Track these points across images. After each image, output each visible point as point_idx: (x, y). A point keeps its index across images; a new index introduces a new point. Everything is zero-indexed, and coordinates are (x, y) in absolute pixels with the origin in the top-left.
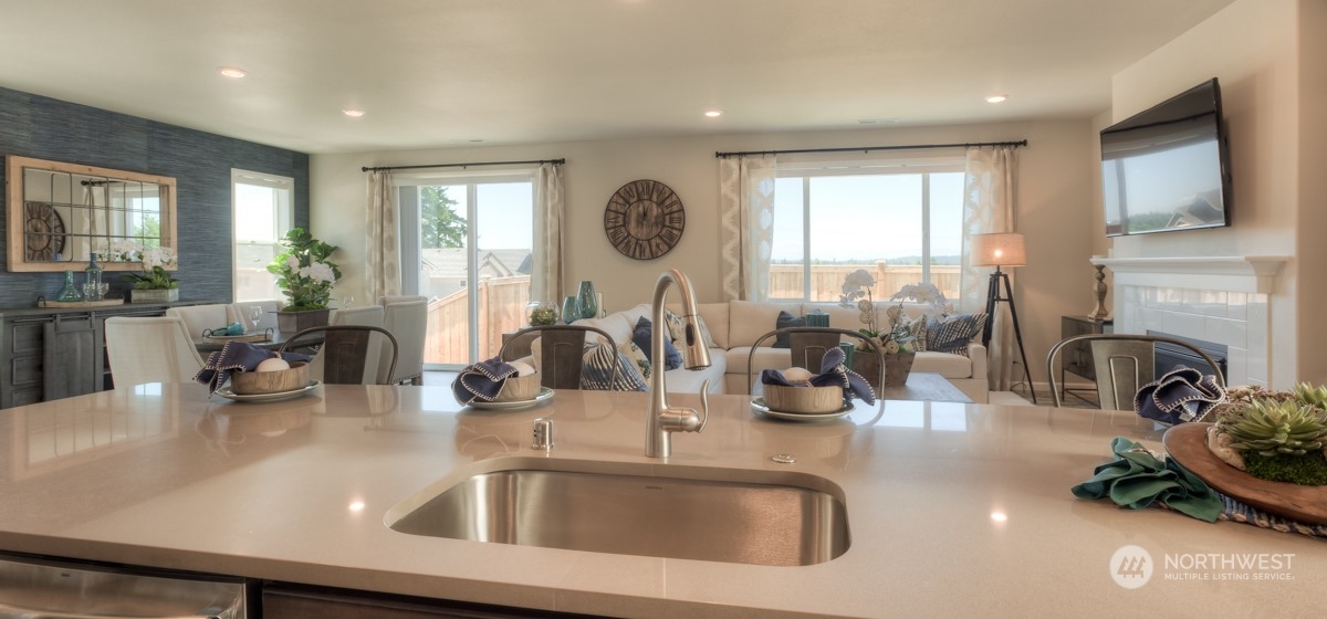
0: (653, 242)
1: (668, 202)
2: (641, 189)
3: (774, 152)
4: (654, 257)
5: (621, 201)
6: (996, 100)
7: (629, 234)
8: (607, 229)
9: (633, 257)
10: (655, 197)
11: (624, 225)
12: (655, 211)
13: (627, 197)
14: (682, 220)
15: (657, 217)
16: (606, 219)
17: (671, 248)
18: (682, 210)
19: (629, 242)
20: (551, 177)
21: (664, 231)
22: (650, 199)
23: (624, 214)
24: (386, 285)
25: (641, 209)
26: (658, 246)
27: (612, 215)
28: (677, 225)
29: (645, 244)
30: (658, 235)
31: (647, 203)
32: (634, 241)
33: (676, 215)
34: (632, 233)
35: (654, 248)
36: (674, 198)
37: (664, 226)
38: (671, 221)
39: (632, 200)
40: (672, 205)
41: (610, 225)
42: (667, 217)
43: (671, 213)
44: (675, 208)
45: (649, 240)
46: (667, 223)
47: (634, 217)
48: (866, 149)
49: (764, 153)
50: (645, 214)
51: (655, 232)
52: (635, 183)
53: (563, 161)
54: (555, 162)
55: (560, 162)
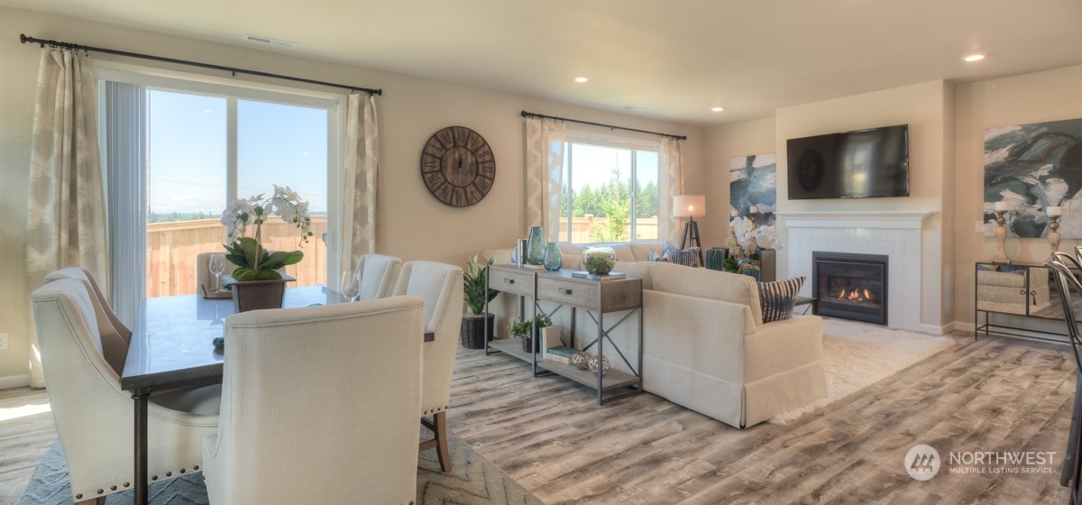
0: (468, 189)
1: (481, 152)
2: (457, 136)
3: (562, 119)
4: (469, 203)
5: (438, 145)
7: (446, 179)
8: (423, 174)
9: (450, 204)
10: (469, 146)
11: (441, 171)
12: (470, 159)
13: (443, 141)
14: (493, 170)
15: (471, 165)
16: (422, 163)
17: (483, 196)
18: (493, 160)
19: (446, 188)
20: (367, 109)
21: (478, 179)
22: (465, 147)
23: (441, 159)
24: (81, 237)
25: (457, 155)
26: (472, 193)
27: (429, 159)
28: (488, 174)
29: (461, 190)
30: (473, 183)
31: (463, 150)
32: (451, 187)
33: (487, 165)
34: (449, 179)
35: (469, 195)
36: (486, 148)
37: (477, 174)
38: (484, 168)
39: (450, 146)
40: (484, 154)
41: (427, 169)
42: (480, 166)
43: (484, 162)
44: (487, 158)
45: (464, 188)
46: (480, 172)
47: (450, 162)
49: (556, 118)
50: (460, 163)
51: (470, 179)
52: (452, 128)
53: (379, 92)
54: (371, 92)
55: (376, 92)
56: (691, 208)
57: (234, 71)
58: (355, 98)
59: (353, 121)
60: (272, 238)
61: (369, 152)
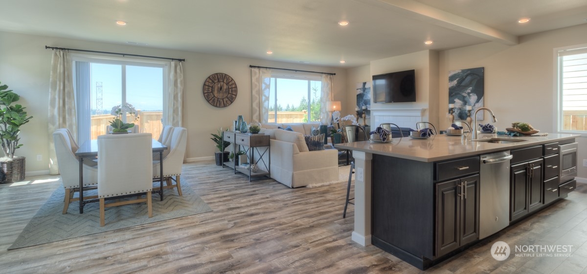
0: (225, 100)
1: (230, 83)
2: (219, 77)
3: (270, 68)
4: (225, 106)
5: (211, 81)
6: (342, 62)
7: (214, 96)
8: (204, 93)
9: (216, 106)
10: (225, 81)
11: (212, 92)
12: (225, 87)
13: (213, 79)
14: (236, 91)
15: (226, 89)
16: (204, 89)
17: (232, 103)
18: (236, 87)
19: (214, 99)
20: (178, 68)
21: (229, 96)
22: (223, 82)
23: (212, 87)
25: (219, 85)
26: (226, 101)
27: (207, 87)
28: (234, 93)
29: (221, 100)
30: (227, 97)
31: (222, 83)
32: (216, 99)
33: (234, 89)
34: (216, 95)
35: (225, 102)
36: (233, 82)
37: (229, 93)
38: (232, 91)
39: (215, 81)
40: (232, 85)
41: (206, 91)
42: (230, 90)
43: (232, 88)
44: (233, 86)
45: (223, 99)
46: (230, 92)
47: (216, 88)
48: (296, 71)
49: (266, 68)
50: (221, 88)
51: (225, 96)
52: (217, 74)
53: (184, 60)
54: (180, 60)
55: (182, 60)
56: (334, 107)
57: (124, 55)
58: (173, 63)
59: (172, 73)
60: (149, 121)
61: (179, 85)
